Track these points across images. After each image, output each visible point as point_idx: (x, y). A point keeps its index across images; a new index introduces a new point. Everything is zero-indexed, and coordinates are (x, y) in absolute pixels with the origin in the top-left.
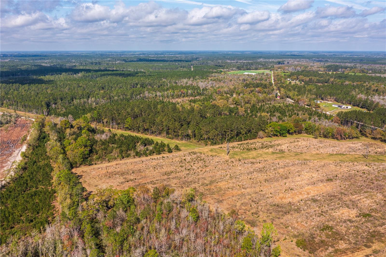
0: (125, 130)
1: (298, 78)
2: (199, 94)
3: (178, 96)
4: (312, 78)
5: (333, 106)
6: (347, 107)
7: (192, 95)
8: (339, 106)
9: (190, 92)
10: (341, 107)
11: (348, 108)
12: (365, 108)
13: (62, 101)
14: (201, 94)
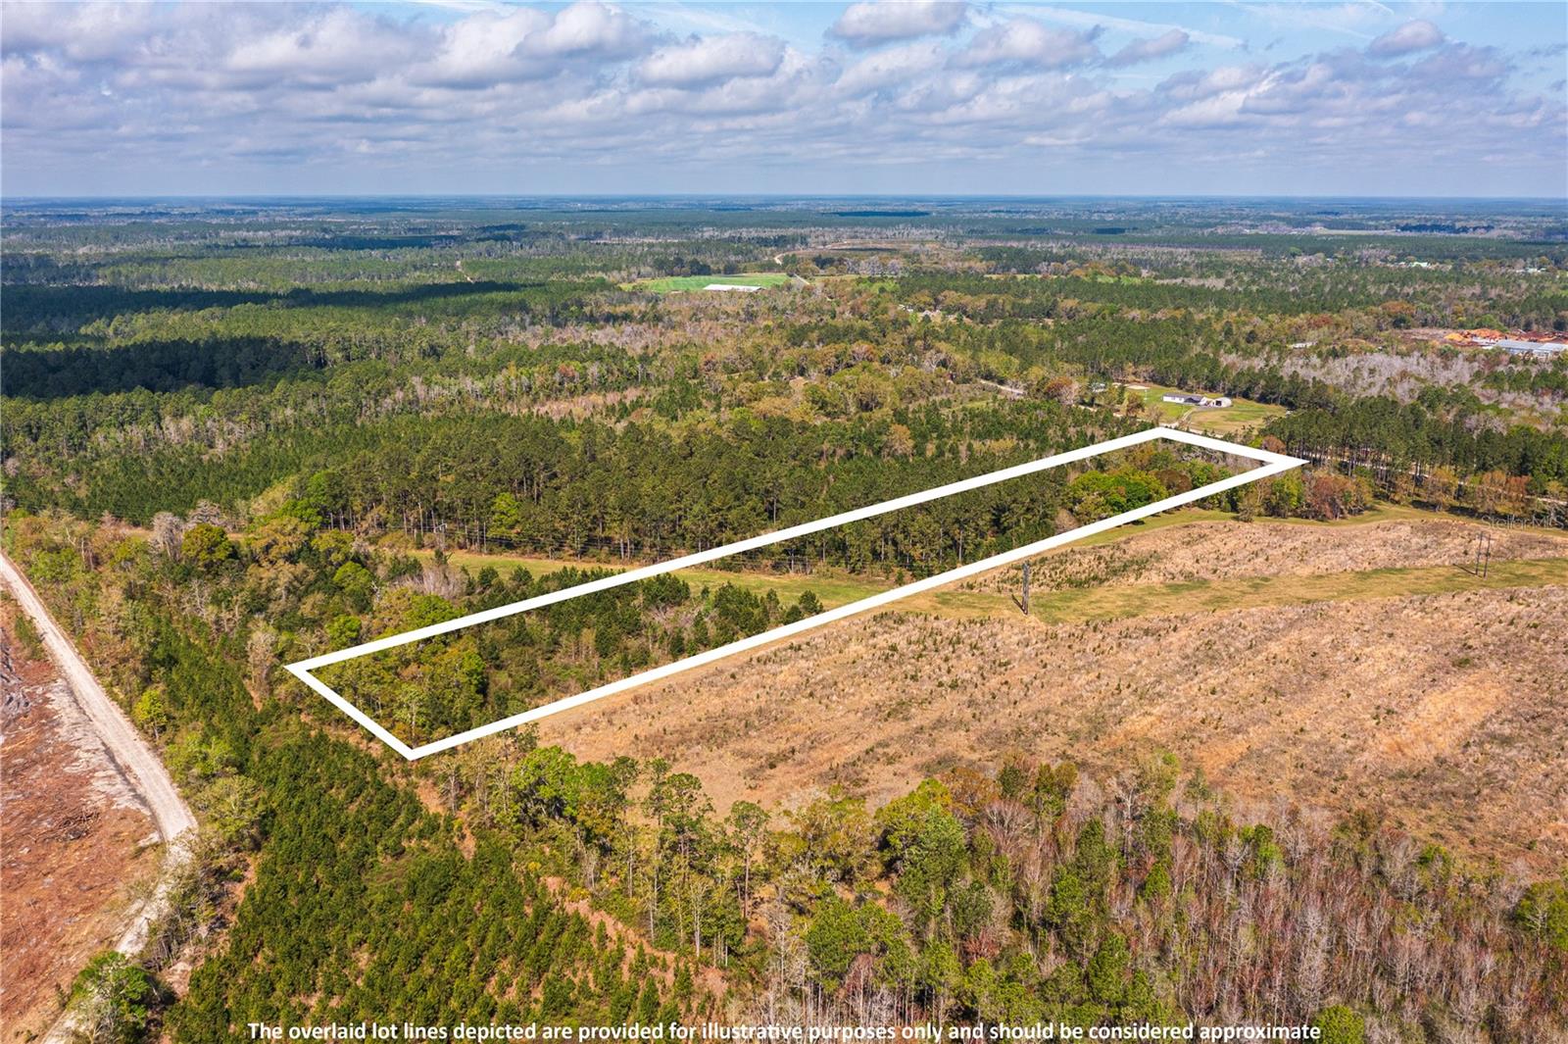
0: (491, 552)
1: (936, 300)
2: (632, 379)
3: (553, 392)
4: (996, 300)
5: (1166, 399)
6: (1219, 403)
7: (603, 386)
8: (1191, 400)
9: (594, 369)
10: (1196, 402)
11: (1223, 405)
12: (1275, 401)
13: (35, 440)
14: (636, 377)
